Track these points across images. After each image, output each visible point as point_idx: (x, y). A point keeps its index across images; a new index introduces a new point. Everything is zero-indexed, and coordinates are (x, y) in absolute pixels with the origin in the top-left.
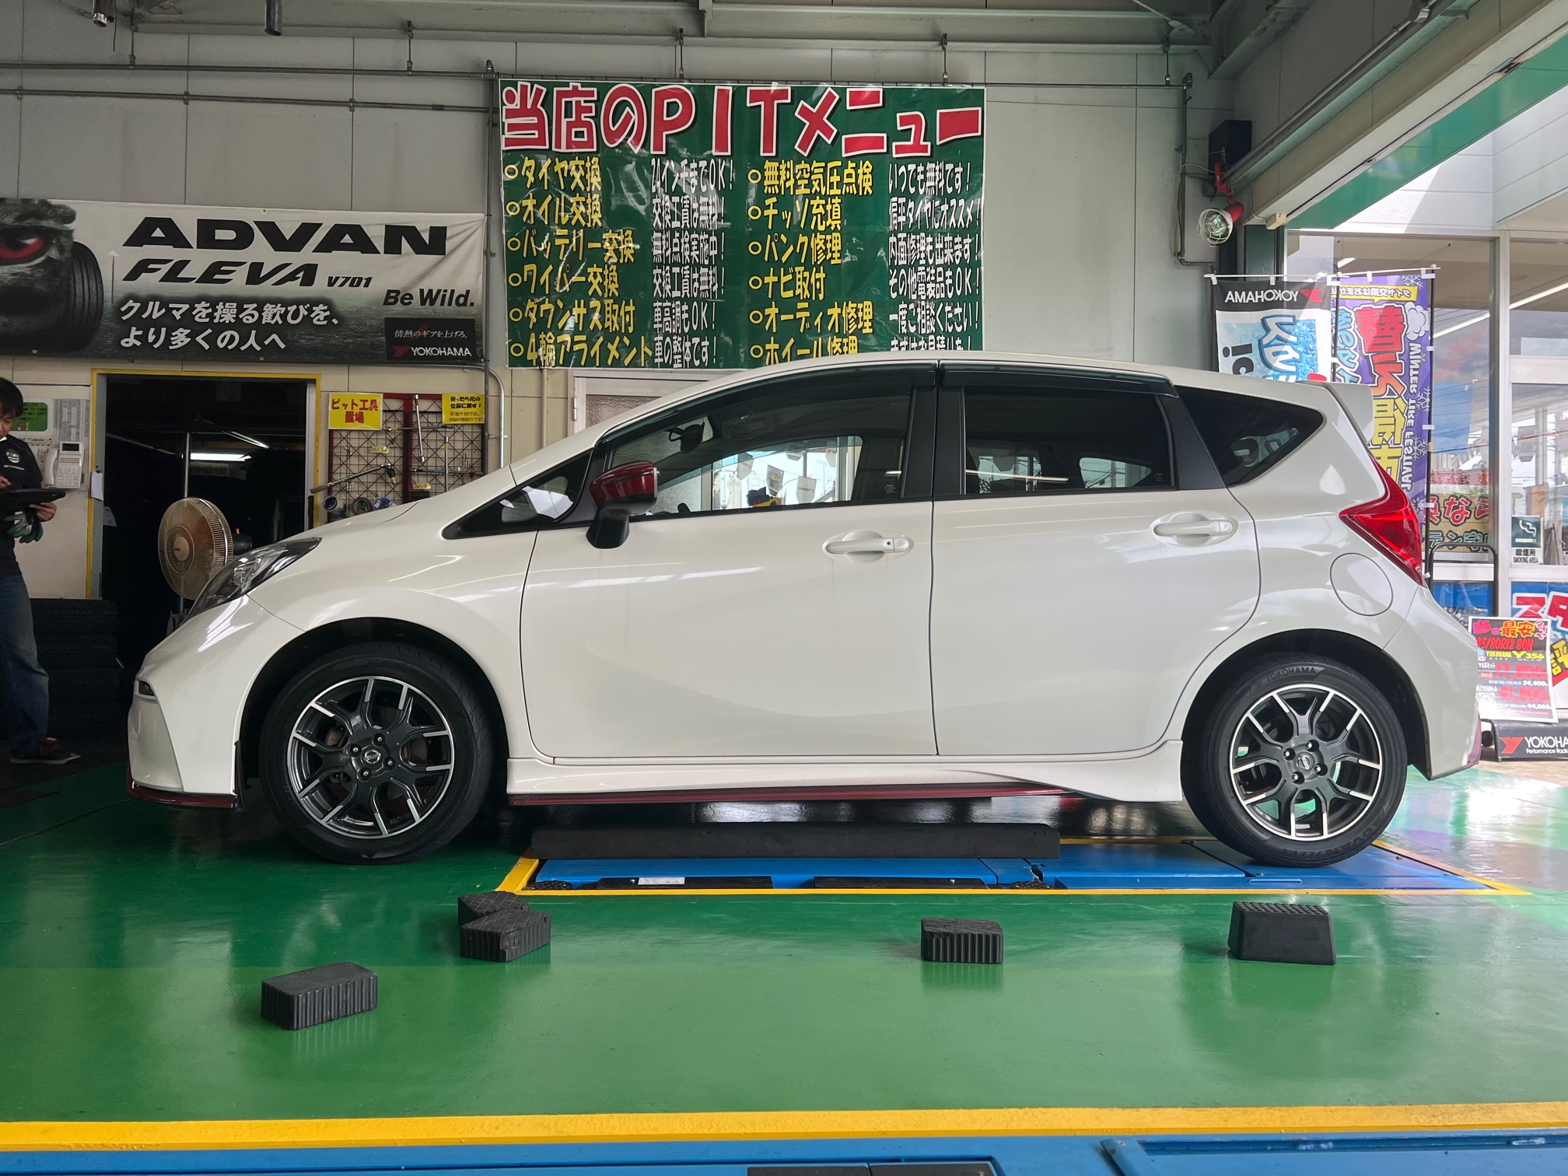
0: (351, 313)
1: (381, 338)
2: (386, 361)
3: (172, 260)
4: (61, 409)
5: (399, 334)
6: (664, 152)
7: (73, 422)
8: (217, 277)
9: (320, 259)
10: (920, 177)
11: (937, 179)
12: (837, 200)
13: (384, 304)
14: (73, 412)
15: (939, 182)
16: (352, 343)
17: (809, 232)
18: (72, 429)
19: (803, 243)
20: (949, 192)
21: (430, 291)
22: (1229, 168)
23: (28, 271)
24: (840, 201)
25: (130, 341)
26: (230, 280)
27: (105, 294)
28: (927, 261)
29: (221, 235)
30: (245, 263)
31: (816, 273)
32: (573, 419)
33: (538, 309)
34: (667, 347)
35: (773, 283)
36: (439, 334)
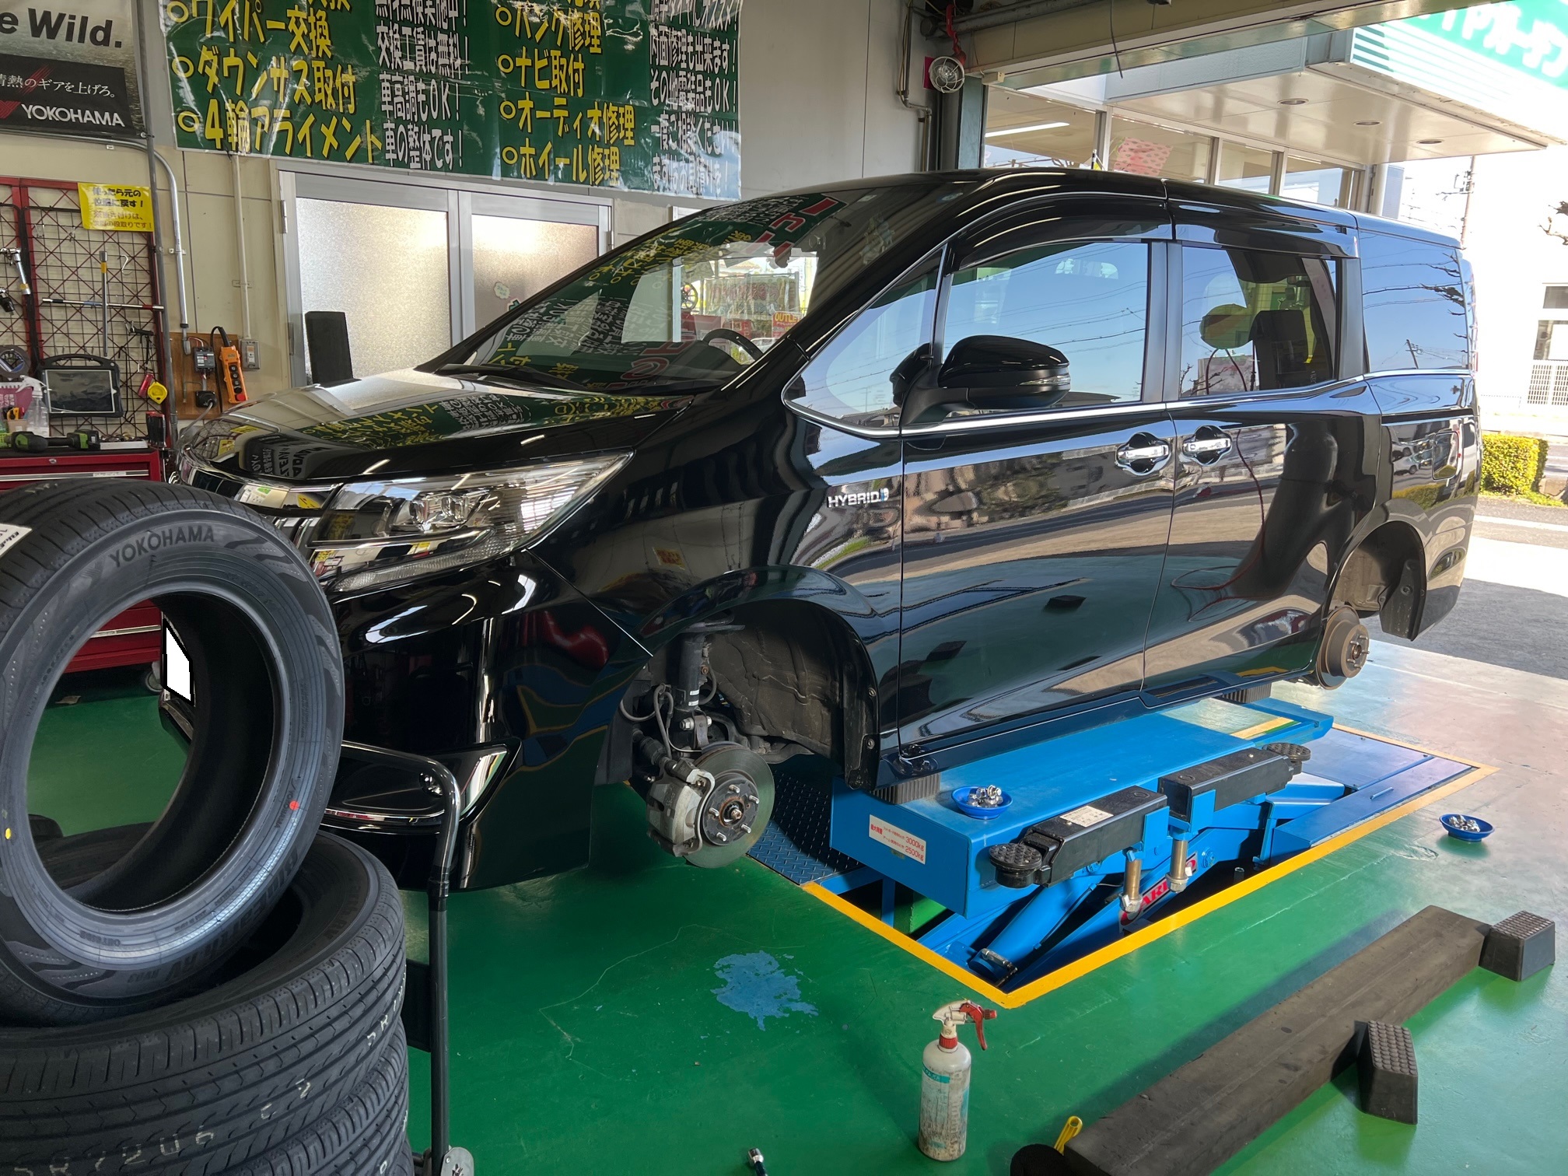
17: (566, 7)
19: (559, 20)
21: (47, 14)
28: (688, 65)
31: (574, 61)
32: (283, 231)
33: (220, 63)
34: (402, 139)
35: (526, 67)
36: (69, 87)
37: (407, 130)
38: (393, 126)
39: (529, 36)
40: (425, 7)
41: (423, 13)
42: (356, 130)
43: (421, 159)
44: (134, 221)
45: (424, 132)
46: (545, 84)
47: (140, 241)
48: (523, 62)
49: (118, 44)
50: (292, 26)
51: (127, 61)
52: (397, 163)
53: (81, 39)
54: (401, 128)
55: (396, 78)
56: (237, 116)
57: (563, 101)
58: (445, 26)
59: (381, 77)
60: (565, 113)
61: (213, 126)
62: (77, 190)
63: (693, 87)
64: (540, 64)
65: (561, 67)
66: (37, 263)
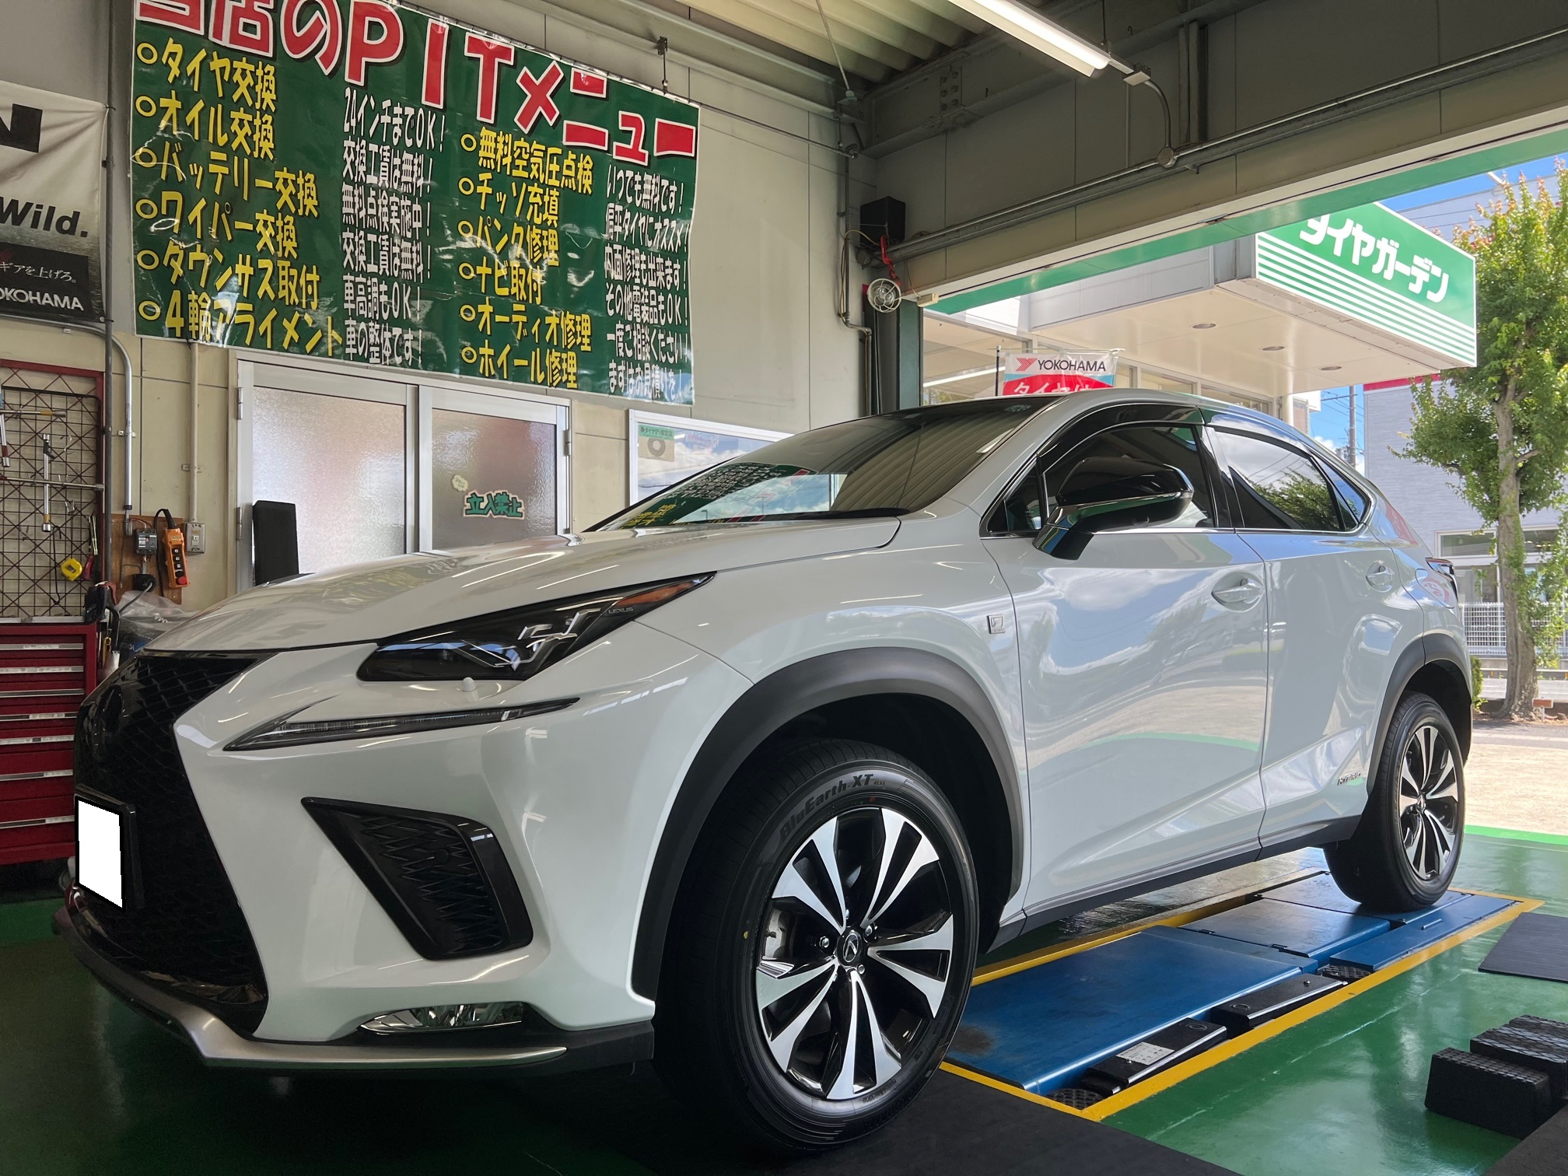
6: (362, 83)
10: (638, 187)
11: (653, 194)
15: (655, 196)
17: (527, 224)
19: (518, 235)
20: (663, 211)
28: (641, 280)
31: (533, 272)
32: (237, 417)
33: (186, 257)
34: (362, 336)
35: (486, 275)
36: (29, 271)
37: (368, 328)
38: (354, 323)
40: (390, 217)
41: (388, 223)
43: (380, 357)
45: (385, 330)
46: (504, 291)
48: (483, 270)
49: (84, 234)
50: (260, 228)
51: (92, 250)
52: (357, 357)
53: (47, 227)
54: (363, 325)
55: (360, 279)
56: (200, 308)
57: (522, 308)
58: (409, 235)
59: (345, 278)
60: (524, 319)
61: (174, 315)
63: (647, 301)
64: (498, 273)
65: (520, 277)
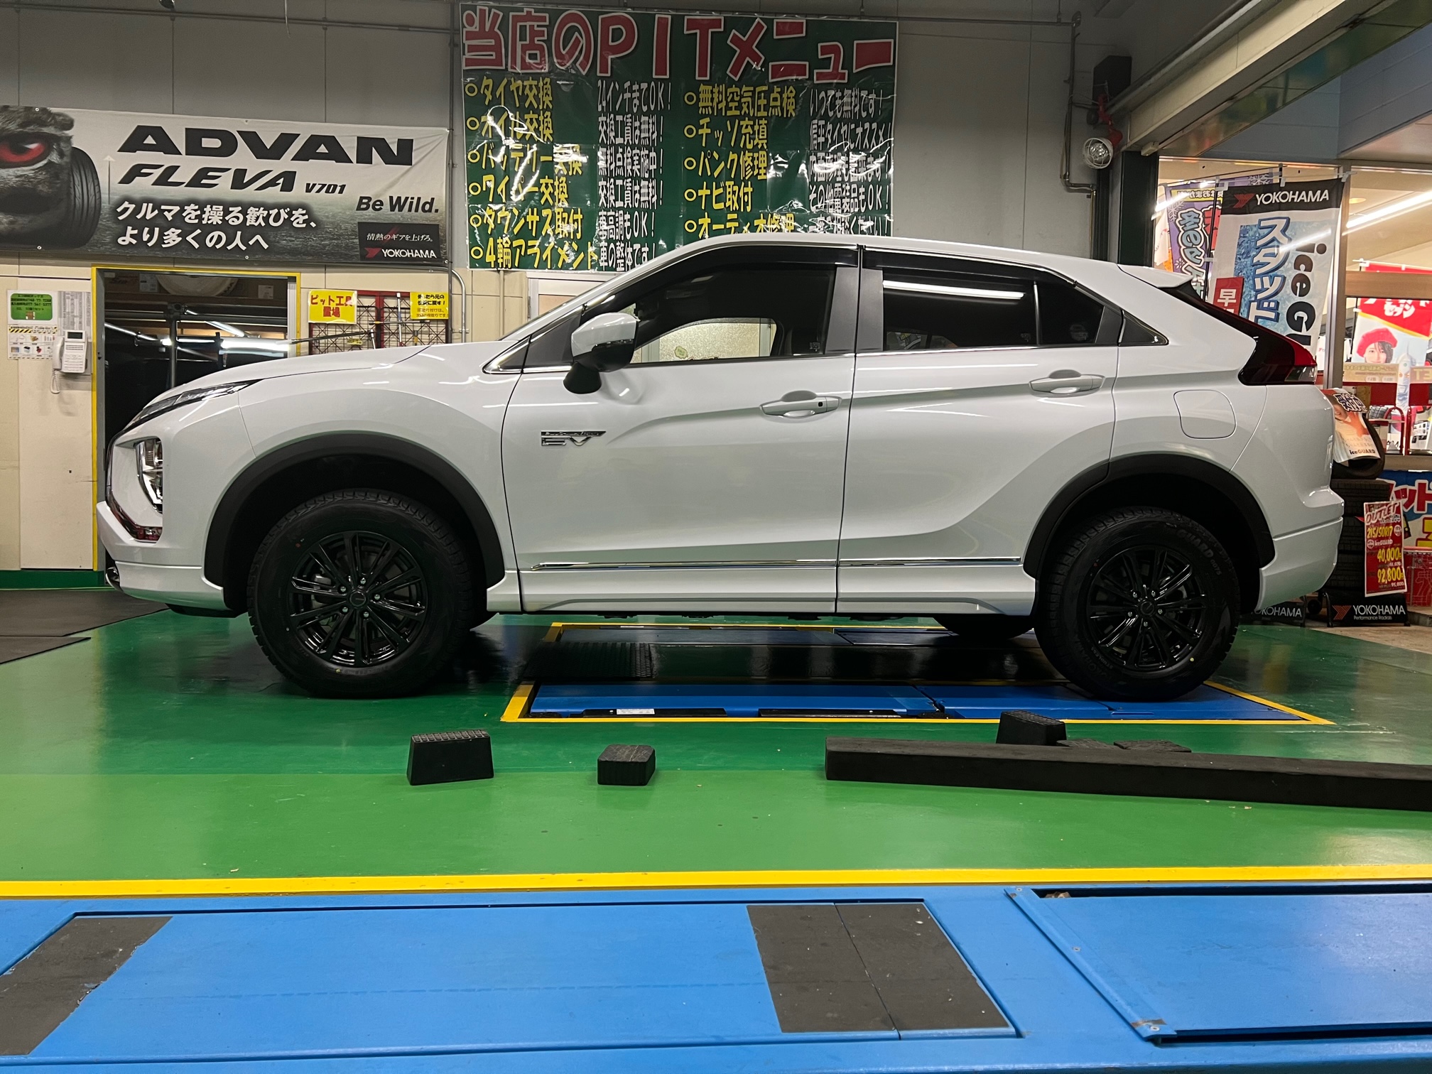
0: (327, 217)
1: (355, 241)
2: (359, 262)
3: (163, 166)
4: (64, 300)
5: (371, 237)
6: (609, 75)
7: (76, 313)
8: (204, 181)
9: (297, 166)
10: (838, 102)
11: (853, 104)
12: (763, 122)
13: (357, 210)
14: (75, 304)
15: (855, 107)
16: (329, 245)
17: (738, 150)
18: (75, 319)
19: (734, 160)
20: (864, 116)
21: (399, 198)
22: (1110, 100)
23: (31, 174)
24: (766, 122)
25: (126, 240)
26: (216, 185)
27: (102, 196)
28: (843, 180)
29: (207, 143)
30: (230, 169)
31: (744, 186)
33: (496, 216)
34: (611, 253)
35: (706, 195)
36: (407, 238)
37: (616, 246)
38: (606, 244)
39: (709, 174)
40: (633, 165)
41: (632, 170)
42: (582, 248)
43: (624, 266)
44: (438, 313)
45: (628, 247)
46: (721, 206)
47: (442, 327)
48: (704, 192)
49: (437, 211)
50: (543, 189)
51: (440, 221)
52: (607, 268)
53: (417, 210)
54: (612, 245)
55: (609, 214)
56: (503, 246)
57: (735, 216)
58: (647, 175)
59: (600, 214)
60: (736, 224)
61: (490, 254)
62: (409, 297)
63: (848, 194)
64: (716, 193)
65: (734, 193)
66: (385, 339)
